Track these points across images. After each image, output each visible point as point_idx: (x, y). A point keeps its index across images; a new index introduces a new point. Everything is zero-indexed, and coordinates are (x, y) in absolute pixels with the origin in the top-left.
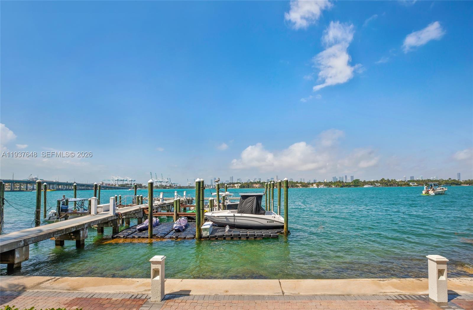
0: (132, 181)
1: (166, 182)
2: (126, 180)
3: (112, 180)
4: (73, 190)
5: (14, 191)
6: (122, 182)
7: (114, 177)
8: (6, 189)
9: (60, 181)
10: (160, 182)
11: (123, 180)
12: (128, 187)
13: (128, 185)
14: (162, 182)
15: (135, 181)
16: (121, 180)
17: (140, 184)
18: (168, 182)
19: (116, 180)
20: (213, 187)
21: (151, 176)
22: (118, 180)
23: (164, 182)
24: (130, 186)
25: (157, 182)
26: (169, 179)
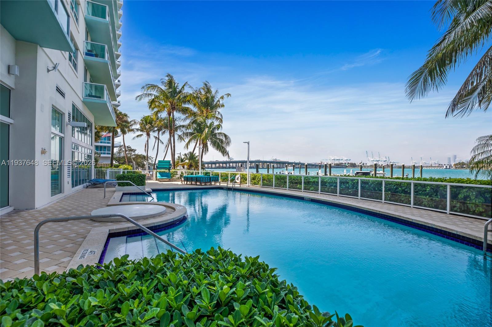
0: (347, 160)
1: (384, 161)
2: (342, 160)
3: (329, 160)
4: (304, 168)
5: (264, 168)
6: (338, 161)
7: (331, 157)
8: (260, 167)
9: (290, 161)
10: (377, 161)
11: (339, 160)
12: (343, 166)
13: (343, 164)
14: (379, 161)
15: (350, 160)
16: (337, 160)
17: (354, 163)
18: (386, 161)
19: (333, 160)
20: (446, 167)
21: (366, 155)
22: (334, 160)
23: (382, 161)
24: (344, 165)
25: (373, 161)
26: (387, 158)
